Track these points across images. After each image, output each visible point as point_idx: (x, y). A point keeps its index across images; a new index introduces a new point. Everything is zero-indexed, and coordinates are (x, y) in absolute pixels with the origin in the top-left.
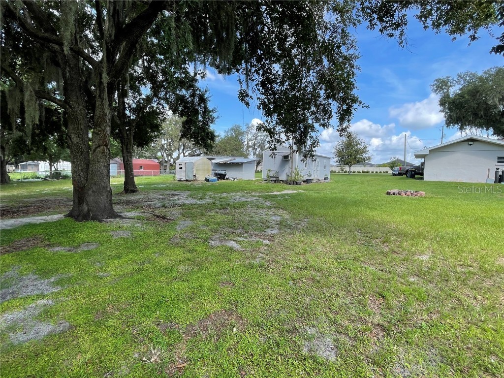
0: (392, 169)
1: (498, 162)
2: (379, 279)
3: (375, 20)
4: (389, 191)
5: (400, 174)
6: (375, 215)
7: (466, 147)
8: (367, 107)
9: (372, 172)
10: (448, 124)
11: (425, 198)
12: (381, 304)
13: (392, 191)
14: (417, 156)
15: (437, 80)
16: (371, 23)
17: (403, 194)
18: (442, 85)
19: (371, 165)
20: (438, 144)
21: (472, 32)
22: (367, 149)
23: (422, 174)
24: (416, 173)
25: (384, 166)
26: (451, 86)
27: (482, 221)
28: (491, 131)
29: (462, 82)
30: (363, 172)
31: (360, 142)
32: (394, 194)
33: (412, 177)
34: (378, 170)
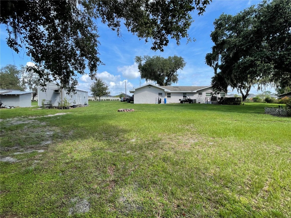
0: (121, 98)
1: (159, 95)
2: (113, 157)
3: (105, 19)
4: (119, 110)
5: (124, 101)
6: (112, 122)
7: (148, 88)
8: (104, 64)
9: (112, 100)
10: (142, 78)
11: (134, 112)
12: (114, 169)
13: (120, 110)
14: (131, 92)
15: (136, 57)
16: (103, 20)
17: (125, 111)
18: (139, 59)
19: (111, 96)
20: (138, 87)
21: (146, 38)
22: (108, 88)
23: (133, 101)
24: (130, 100)
25: (117, 97)
26: (142, 61)
27: (154, 120)
28: (156, 82)
29: (146, 60)
30: (107, 100)
31: (104, 84)
32: (121, 111)
33: (129, 102)
34: (115, 99)
